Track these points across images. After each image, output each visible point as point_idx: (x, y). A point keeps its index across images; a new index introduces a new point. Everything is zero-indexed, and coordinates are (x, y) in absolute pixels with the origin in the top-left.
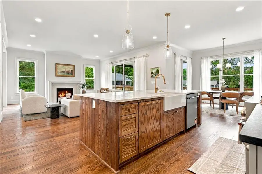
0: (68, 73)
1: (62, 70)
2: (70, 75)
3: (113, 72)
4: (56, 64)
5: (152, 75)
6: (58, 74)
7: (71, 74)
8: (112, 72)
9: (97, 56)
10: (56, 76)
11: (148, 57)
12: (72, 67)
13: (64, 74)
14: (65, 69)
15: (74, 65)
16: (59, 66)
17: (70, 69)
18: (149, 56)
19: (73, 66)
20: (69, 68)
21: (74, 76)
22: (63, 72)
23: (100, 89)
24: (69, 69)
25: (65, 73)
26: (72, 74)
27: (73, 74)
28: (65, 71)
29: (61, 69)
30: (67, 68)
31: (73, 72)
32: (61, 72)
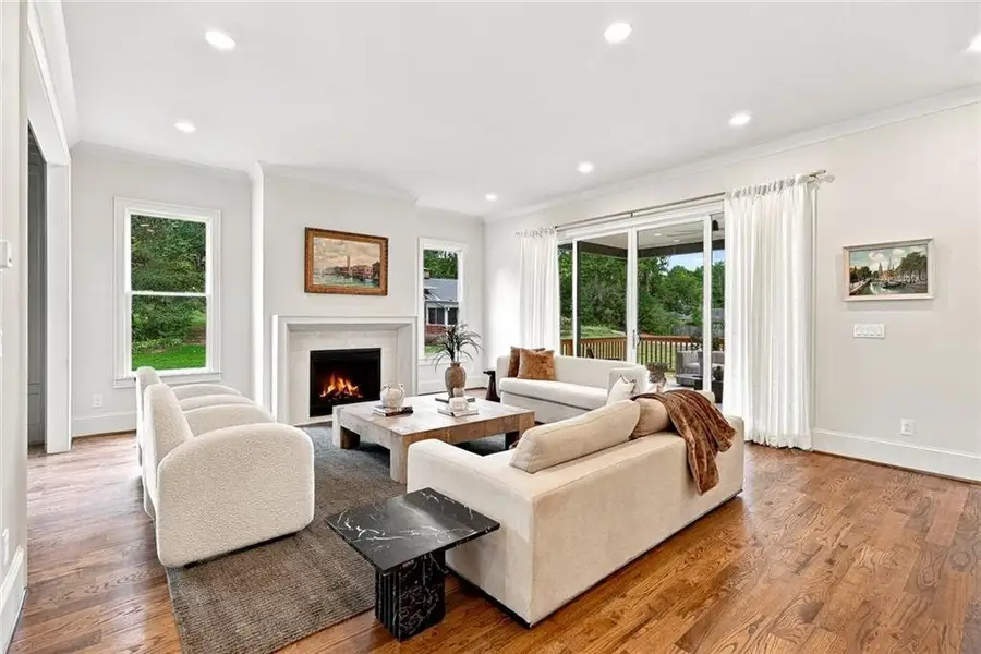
0: (359, 275)
1: (333, 263)
2: (369, 284)
4: (308, 231)
5: (857, 286)
7: (374, 279)
9: (491, 197)
10: (306, 291)
11: (824, 186)
12: (375, 249)
13: (342, 280)
14: (345, 258)
15: (386, 240)
16: (320, 240)
17: (367, 256)
18: (831, 179)
19: (383, 242)
20: (364, 251)
21: (385, 293)
22: (338, 271)
24: (364, 257)
25: (348, 276)
26: (376, 282)
27: (382, 281)
28: (345, 265)
29: (332, 255)
30: (354, 251)
31: (382, 273)
32: (328, 269)
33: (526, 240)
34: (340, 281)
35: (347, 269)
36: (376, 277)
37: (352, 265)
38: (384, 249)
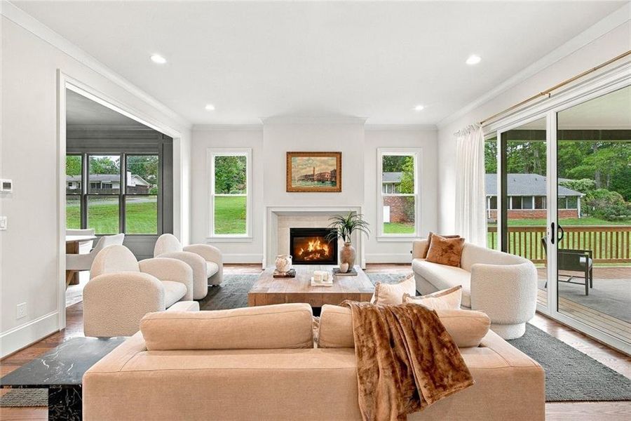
0: (322, 179)
1: (304, 172)
2: (328, 185)
3: (490, 170)
6: (294, 185)
7: (333, 181)
8: (487, 172)
10: (287, 191)
12: (332, 161)
13: (309, 183)
14: (312, 169)
15: (340, 153)
16: (297, 158)
17: (328, 165)
19: (338, 155)
20: (323, 162)
21: (340, 190)
22: (307, 178)
23: (427, 240)
24: (323, 167)
25: (313, 180)
26: (334, 183)
27: (338, 182)
28: (312, 173)
29: (304, 167)
30: (318, 164)
31: (338, 177)
32: (301, 177)
33: (461, 139)
34: (309, 184)
35: (313, 175)
36: (333, 180)
37: (316, 173)
38: (339, 160)
